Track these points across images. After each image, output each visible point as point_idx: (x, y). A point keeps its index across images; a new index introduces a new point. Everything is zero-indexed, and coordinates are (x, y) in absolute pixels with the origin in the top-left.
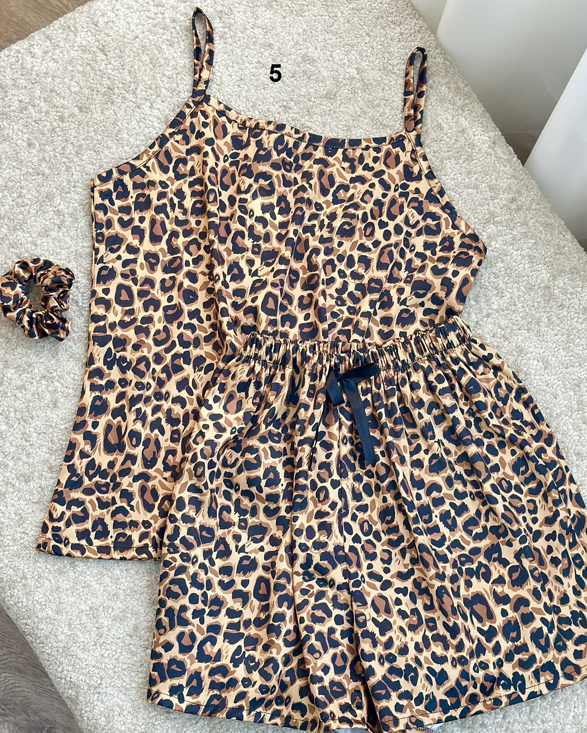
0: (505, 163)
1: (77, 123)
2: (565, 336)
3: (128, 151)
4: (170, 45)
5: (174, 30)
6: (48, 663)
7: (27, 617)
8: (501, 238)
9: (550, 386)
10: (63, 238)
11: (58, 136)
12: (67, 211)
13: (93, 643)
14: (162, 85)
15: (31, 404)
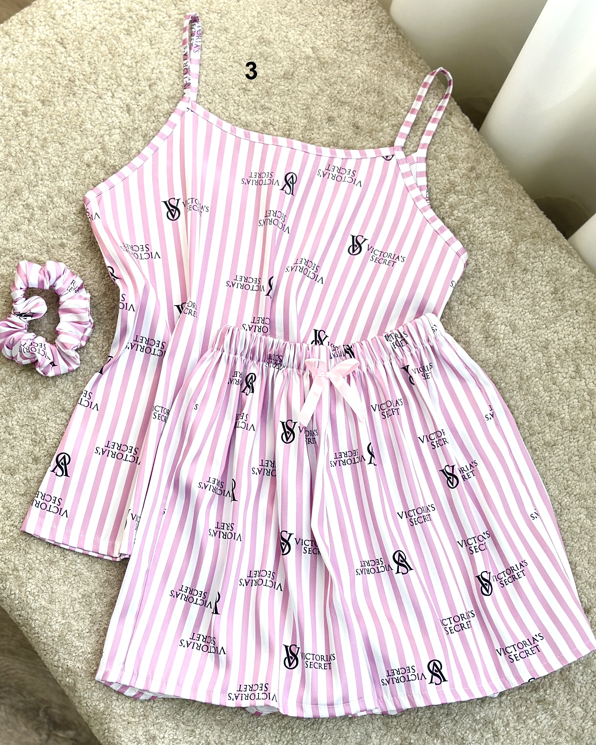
0: (462, 133)
1: (40, 116)
2: (530, 300)
3: (93, 141)
4: (128, 34)
5: (130, 20)
6: (45, 653)
7: (20, 609)
8: (462, 207)
9: (519, 349)
10: (33, 231)
11: (23, 130)
12: (36, 204)
13: (87, 631)
14: (123, 75)
15: (12, 398)
